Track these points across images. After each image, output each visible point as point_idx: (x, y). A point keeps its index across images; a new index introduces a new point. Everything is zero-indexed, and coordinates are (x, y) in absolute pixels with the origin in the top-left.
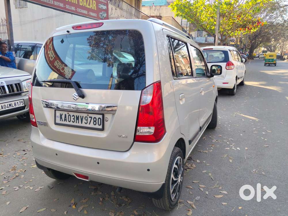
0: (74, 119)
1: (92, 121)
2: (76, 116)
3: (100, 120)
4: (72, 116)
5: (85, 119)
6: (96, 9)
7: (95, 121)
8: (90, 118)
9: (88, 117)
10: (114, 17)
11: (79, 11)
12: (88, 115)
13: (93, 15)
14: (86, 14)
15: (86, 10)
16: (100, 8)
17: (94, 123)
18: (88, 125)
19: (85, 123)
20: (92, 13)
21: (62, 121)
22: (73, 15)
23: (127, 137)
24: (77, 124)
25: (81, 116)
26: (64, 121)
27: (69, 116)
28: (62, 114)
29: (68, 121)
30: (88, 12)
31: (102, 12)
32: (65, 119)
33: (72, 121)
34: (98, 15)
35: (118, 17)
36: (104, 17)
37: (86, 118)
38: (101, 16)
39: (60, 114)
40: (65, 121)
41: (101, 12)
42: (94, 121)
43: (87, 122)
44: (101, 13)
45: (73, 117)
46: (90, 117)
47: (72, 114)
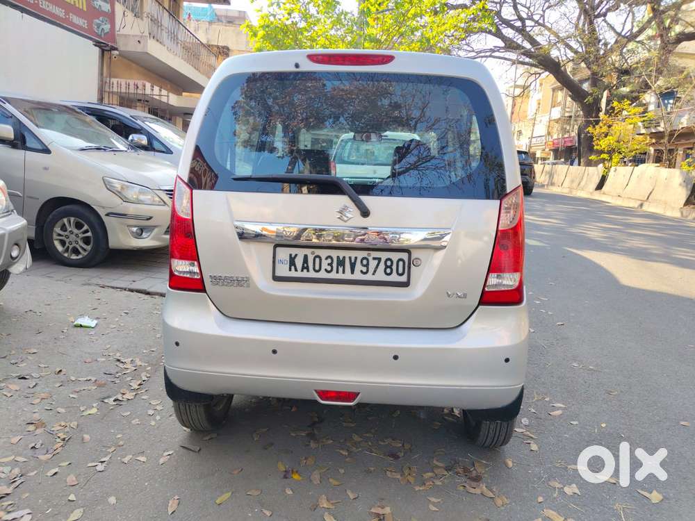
0: (330, 264)
1: (382, 266)
2: (338, 257)
3: (401, 263)
4: (326, 259)
5: (362, 262)
6: (85, 9)
7: (390, 267)
8: (376, 262)
9: (370, 259)
10: (129, 35)
11: (44, 7)
12: (369, 255)
13: (77, 23)
14: (62, 18)
15: (63, 9)
16: (95, 8)
17: (385, 271)
18: (369, 277)
19: (362, 271)
20: (75, 17)
21: (296, 270)
22: (24, 14)
23: (465, 296)
24: (340, 276)
25: (350, 258)
26: (302, 271)
27: (317, 260)
28: (296, 255)
29: (314, 269)
30: (67, 13)
31: (101, 18)
32: (305, 265)
33: (326, 270)
34: (90, 24)
35: (141, 37)
36: (106, 31)
37: (365, 262)
38: (98, 28)
39: (291, 255)
40: (305, 270)
41: (98, 18)
42: (387, 267)
43: (368, 271)
44: (97, 21)
45: (329, 261)
46: (374, 259)
47: (323, 253)
